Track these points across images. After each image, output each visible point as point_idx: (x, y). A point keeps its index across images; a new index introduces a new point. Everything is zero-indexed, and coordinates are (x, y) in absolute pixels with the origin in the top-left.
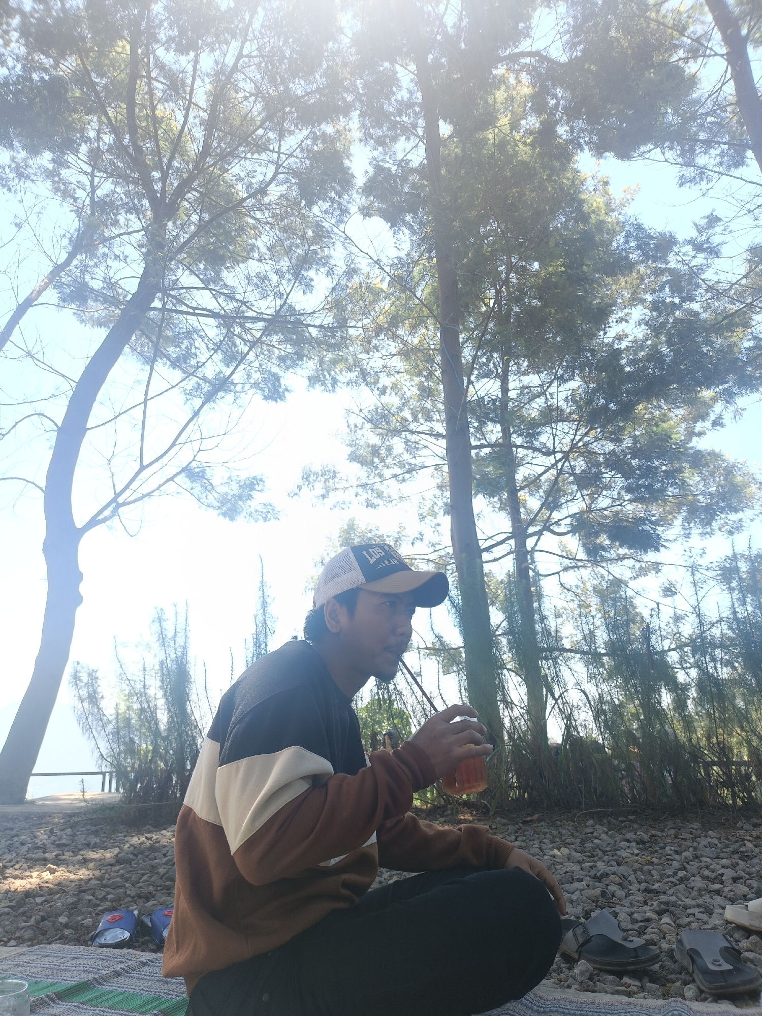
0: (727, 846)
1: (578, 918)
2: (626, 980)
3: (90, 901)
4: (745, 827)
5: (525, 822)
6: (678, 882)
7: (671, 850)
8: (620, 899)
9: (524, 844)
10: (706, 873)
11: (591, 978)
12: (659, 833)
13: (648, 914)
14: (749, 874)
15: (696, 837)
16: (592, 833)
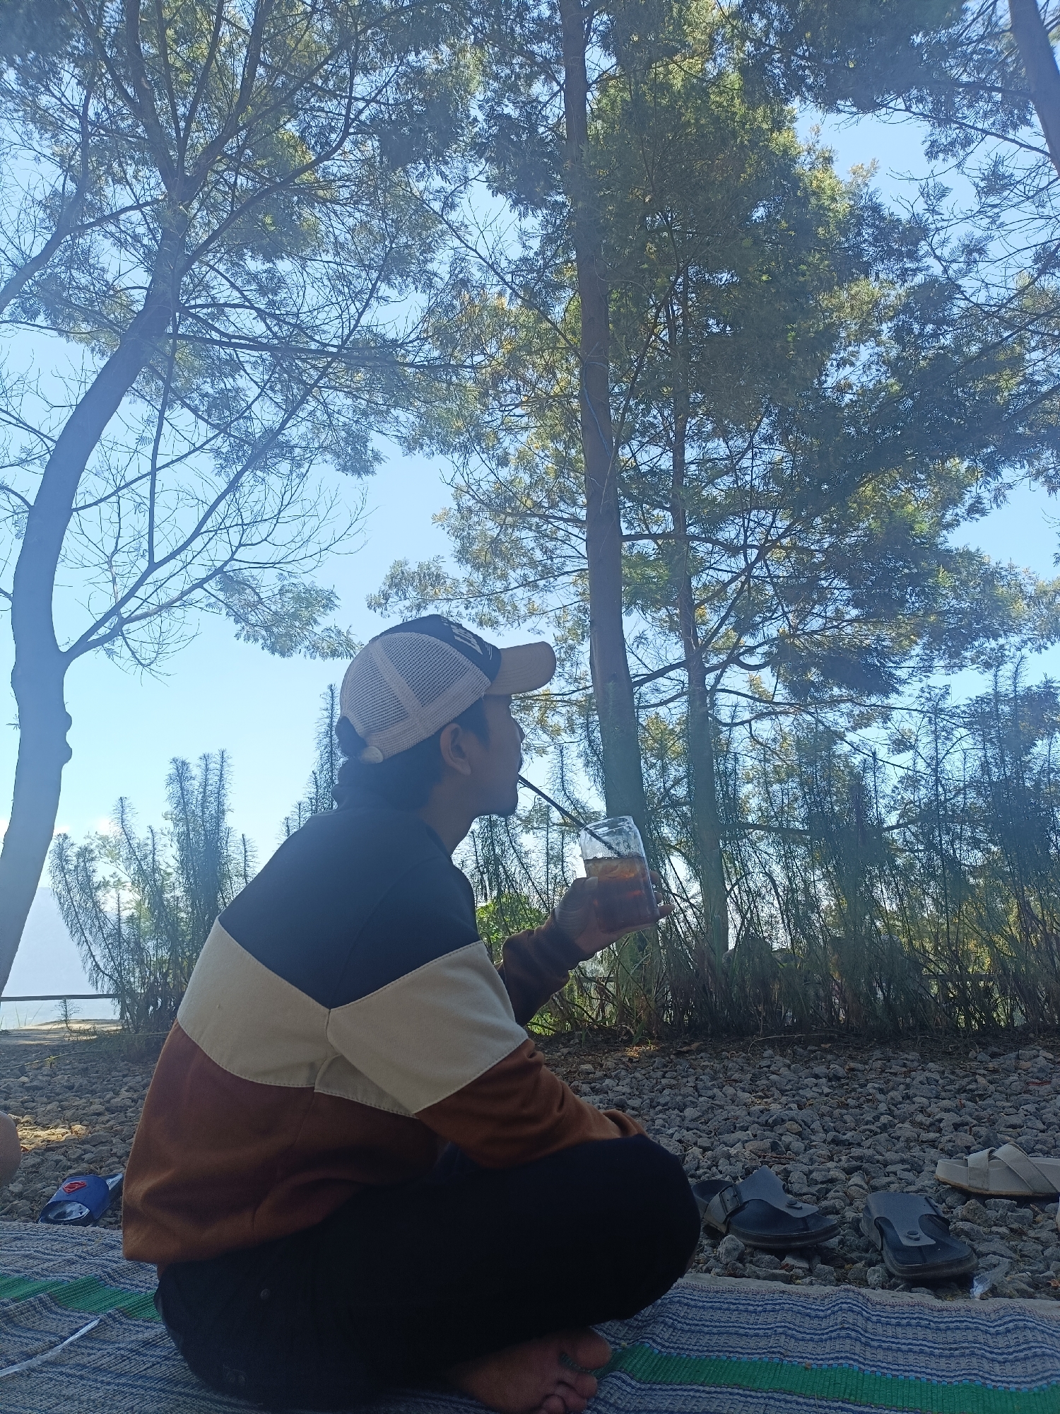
0: (952, 1082)
1: (735, 1178)
2: (789, 1260)
3: (57, 1162)
4: (979, 1058)
5: (679, 1054)
6: (879, 1131)
7: (874, 1088)
8: (797, 1154)
9: (673, 1082)
10: (920, 1118)
11: (741, 1259)
12: (860, 1066)
13: (831, 1173)
14: (979, 1119)
15: (910, 1071)
16: (769, 1067)
